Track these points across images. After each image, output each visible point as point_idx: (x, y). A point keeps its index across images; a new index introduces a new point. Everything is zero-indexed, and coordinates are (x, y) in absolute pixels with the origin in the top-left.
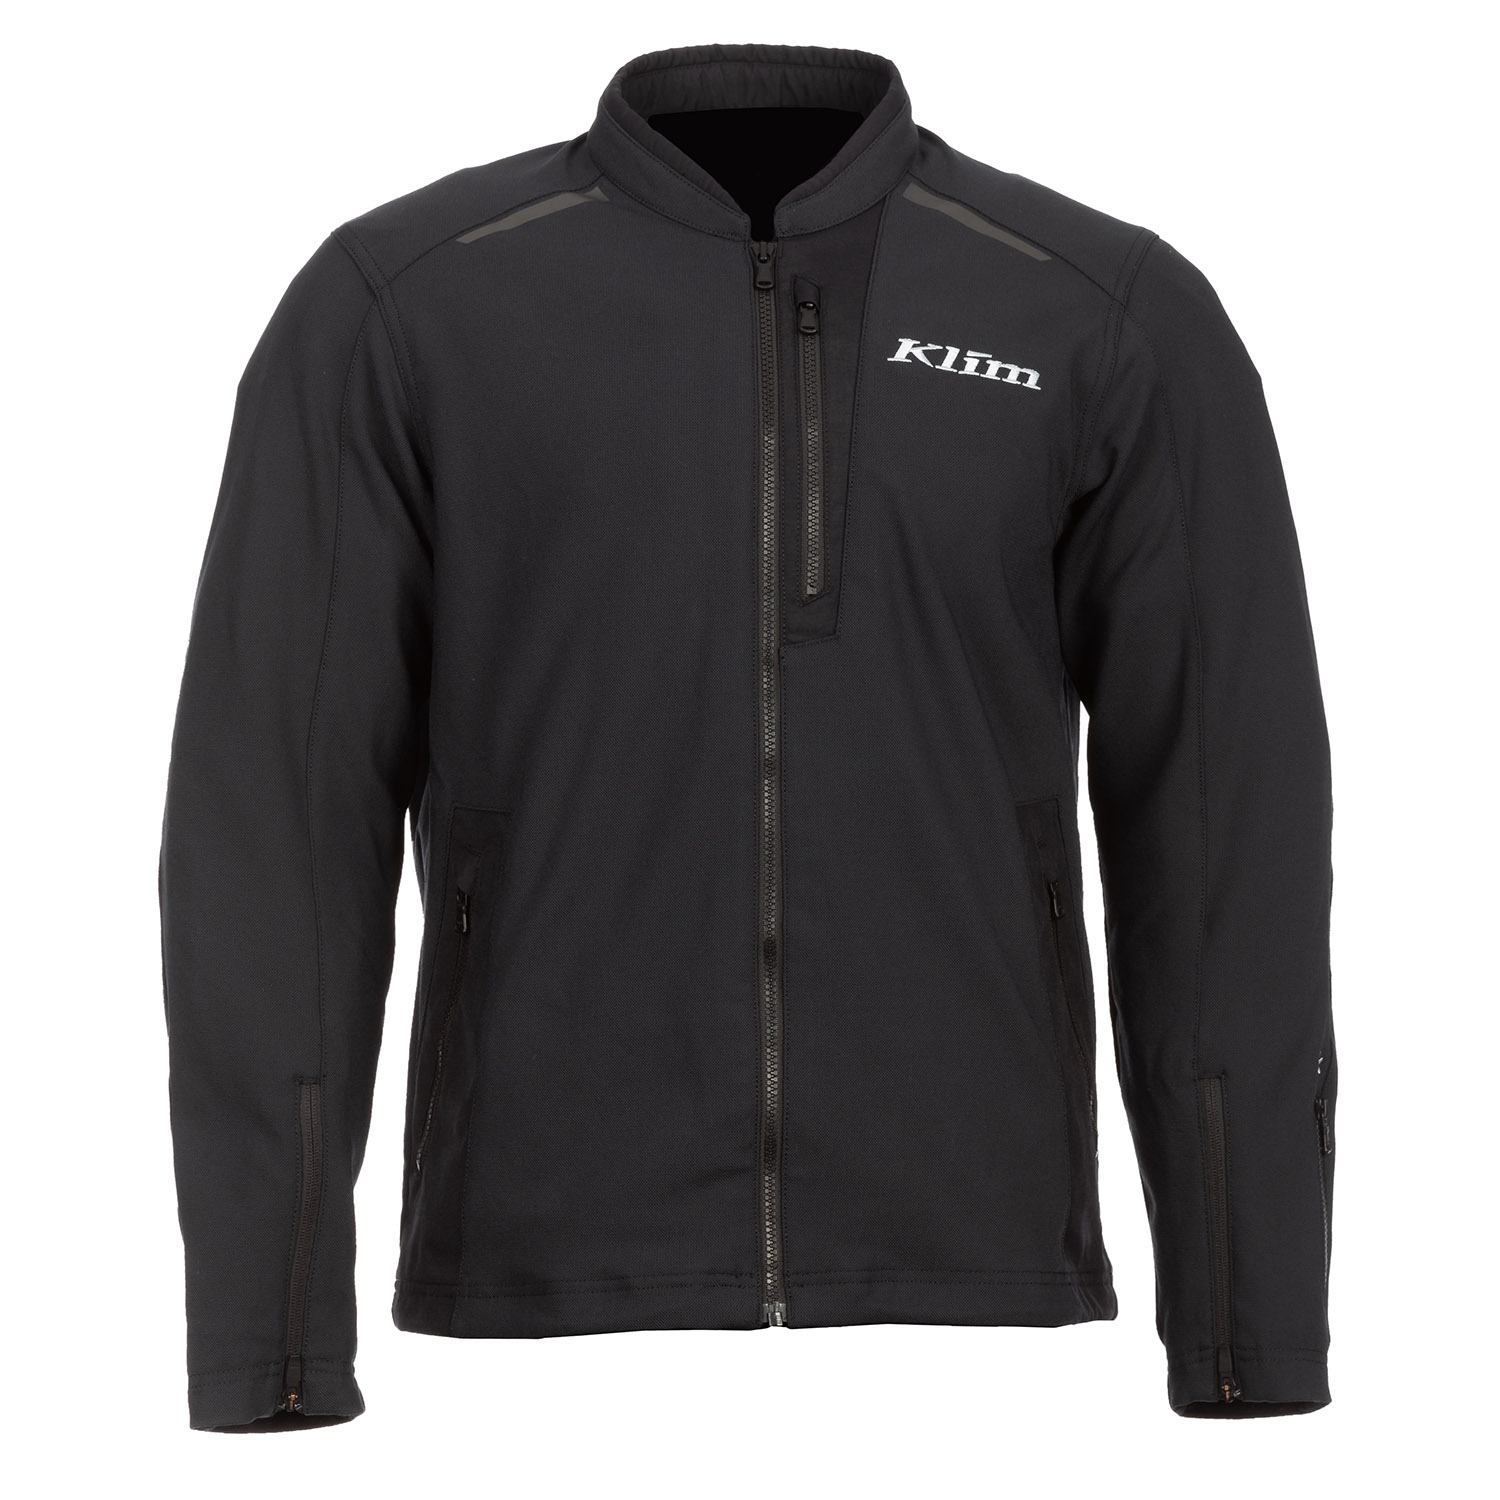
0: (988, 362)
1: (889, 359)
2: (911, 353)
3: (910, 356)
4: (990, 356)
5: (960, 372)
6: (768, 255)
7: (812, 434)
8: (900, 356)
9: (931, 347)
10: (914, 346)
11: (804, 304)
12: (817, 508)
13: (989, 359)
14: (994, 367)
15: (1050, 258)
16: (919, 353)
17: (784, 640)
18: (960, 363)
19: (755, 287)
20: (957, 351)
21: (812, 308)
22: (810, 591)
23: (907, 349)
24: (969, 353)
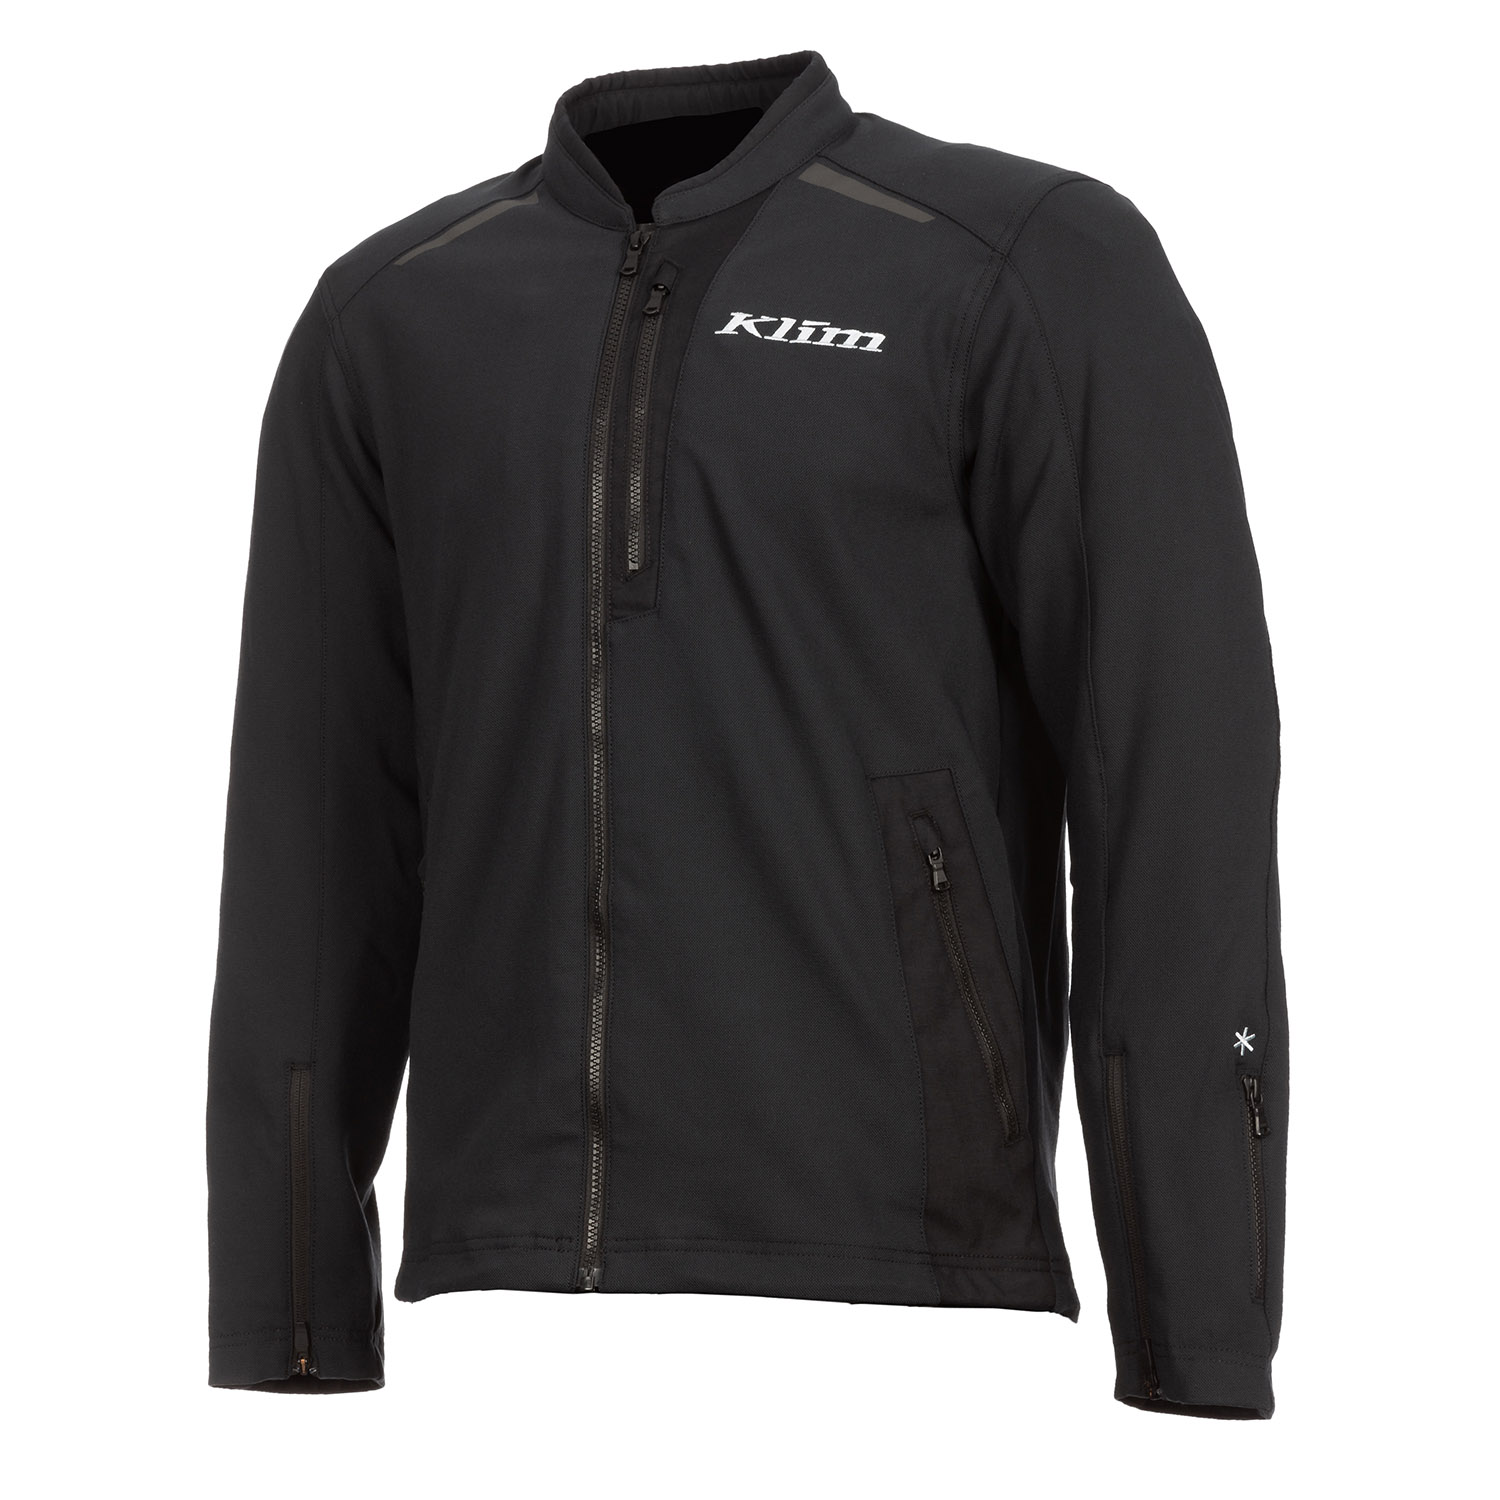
0: (824, 329)
1: (716, 333)
2: (741, 326)
3: (740, 329)
4: (828, 324)
5: (791, 342)
6: (640, 242)
7: (641, 412)
8: (729, 329)
9: (765, 319)
10: (747, 319)
11: (656, 287)
12: (638, 485)
13: (826, 326)
14: (831, 333)
15: (933, 218)
16: (750, 327)
17: (611, 618)
18: (794, 333)
19: (621, 275)
20: (794, 321)
21: (662, 290)
22: (632, 566)
23: (739, 320)
24: (805, 323)
